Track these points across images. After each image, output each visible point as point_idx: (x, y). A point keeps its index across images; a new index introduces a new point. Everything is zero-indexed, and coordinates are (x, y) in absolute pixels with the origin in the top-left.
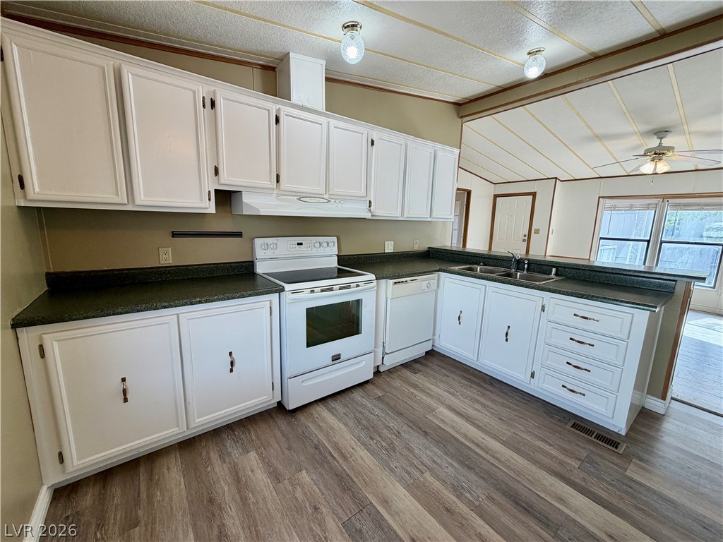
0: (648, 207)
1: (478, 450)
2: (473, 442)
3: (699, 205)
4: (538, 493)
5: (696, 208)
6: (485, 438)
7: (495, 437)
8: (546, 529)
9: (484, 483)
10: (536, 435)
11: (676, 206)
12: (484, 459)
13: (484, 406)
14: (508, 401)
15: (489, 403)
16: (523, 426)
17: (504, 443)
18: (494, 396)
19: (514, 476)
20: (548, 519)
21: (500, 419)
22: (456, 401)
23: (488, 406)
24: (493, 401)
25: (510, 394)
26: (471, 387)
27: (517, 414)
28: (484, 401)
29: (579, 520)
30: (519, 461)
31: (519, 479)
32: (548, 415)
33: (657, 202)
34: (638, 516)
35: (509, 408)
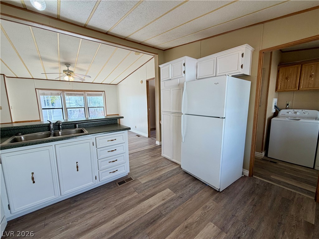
0: (58, 94)
1: (120, 229)
2: (114, 230)
3: (74, 94)
4: (147, 213)
5: (74, 95)
6: (113, 222)
7: (114, 217)
8: (162, 217)
9: (140, 235)
10: (119, 199)
11: (68, 94)
12: (126, 228)
13: (90, 212)
14: (93, 199)
15: (90, 209)
16: (113, 201)
17: (119, 214)
18: (87, 204)
19: (138, 218)
20: (158, 215)
21: (104, 209)
22: (76, 228)
23: (92, 210)
24: (89, 206)
25: (89, 196)
26: (70, 213)
27: (103, 200)
28: (87, 211)
29: (158, 205)
30: (131, 212)
31: (140, 217)
32: (110, 189)
33: (61, 92)
34: (157, 189)
35: (98, 201)
